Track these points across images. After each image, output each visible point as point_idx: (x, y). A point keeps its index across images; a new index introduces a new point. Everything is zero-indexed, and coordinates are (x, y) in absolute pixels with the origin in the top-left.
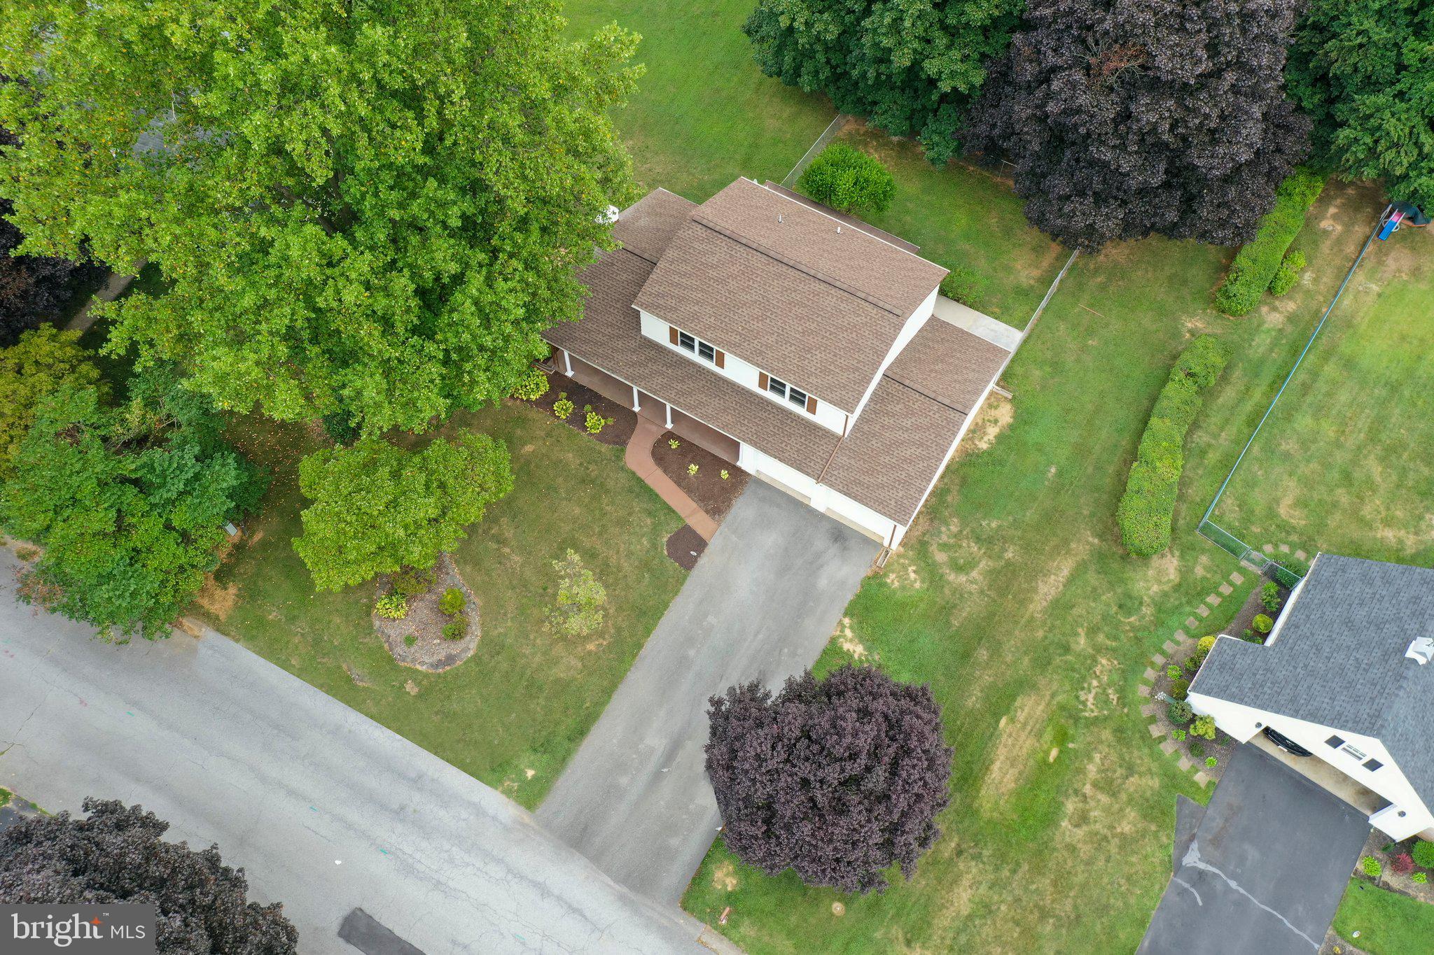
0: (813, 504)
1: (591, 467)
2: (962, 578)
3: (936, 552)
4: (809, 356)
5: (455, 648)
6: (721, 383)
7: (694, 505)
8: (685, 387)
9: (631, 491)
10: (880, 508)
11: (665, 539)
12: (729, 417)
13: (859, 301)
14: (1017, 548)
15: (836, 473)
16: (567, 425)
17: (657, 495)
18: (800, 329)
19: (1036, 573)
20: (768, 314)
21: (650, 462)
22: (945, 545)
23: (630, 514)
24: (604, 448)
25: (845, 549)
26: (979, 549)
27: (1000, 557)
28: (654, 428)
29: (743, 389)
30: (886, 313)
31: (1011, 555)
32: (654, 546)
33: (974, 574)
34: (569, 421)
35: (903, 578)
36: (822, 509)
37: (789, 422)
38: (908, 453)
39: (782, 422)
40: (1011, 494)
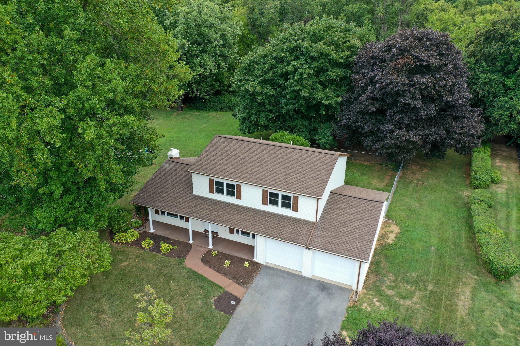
0: (304, 274)
1: (164, 269)
2: (408, 302)
3: (386, 290)
4: (290, 177)
6: (240, 208)
7: (230, 281)
9: (189, 277)
10: (349, 253)
11: (213, 300)
12: (247, 223)
14: (433, 284)
15: (316, 240)
16: (149, 252)
17: (206, 278)
18: (282, 167)
19: (452, 296)
20: (264, 164)
21: (201, 264)
22: (390, 286)
23: (189, 289)
24: (172, 259)
25: (329, 294)
26: (411, 287)
27: (426, 290)
28: (202, 249)
29: (253, 209)
30: (327, 155)
31: (431, 288)
32: (206, 304)
33: (415, 299)
34: (150, 250)
35: (371, 304)
36: (309, 275)
37: (282, 220)
38: (356, 224)
39: (278, 221)
40: (417, 261)
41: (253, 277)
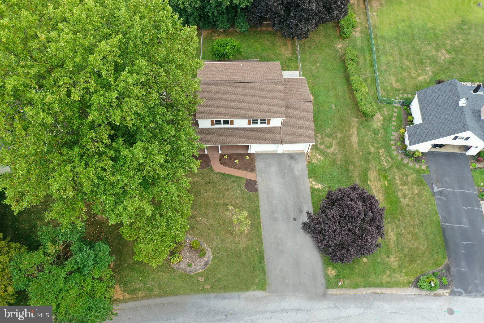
0: (278, 152)
1: (206, 178)
2: (332, 150)
3: (320, 146)
4: (262, 107)
5: (206, 258)
6: (234, 130)
7: (245, 172)
8: (224, 137)
9: (223, 179)
10: (304, 142)
11: (244, 187)
12: (243, 139)
13: (266, 83)
14: (339, 133)
15: (285, 138)
17: (232, 175)
18: (254, 101)
19: (349, 137)
20: (241, 101)
21: (222, 166)
22: (321, 143)
23: (228, 186)
24: (205, 170)
25: (296, 160)
26: (330, 139)
27: (337, 138)
28: (216, 156)
29: (242, 128)
30: (277, 83)
31: (339, 136)
32: (242, 191)
33: (334, 146)
35: (317, 159)
36: (281, 152)
37: (262, 131)
38: (302, 121)
39: (260, 132)
40: (328, 119)
41: (254, 164)
